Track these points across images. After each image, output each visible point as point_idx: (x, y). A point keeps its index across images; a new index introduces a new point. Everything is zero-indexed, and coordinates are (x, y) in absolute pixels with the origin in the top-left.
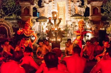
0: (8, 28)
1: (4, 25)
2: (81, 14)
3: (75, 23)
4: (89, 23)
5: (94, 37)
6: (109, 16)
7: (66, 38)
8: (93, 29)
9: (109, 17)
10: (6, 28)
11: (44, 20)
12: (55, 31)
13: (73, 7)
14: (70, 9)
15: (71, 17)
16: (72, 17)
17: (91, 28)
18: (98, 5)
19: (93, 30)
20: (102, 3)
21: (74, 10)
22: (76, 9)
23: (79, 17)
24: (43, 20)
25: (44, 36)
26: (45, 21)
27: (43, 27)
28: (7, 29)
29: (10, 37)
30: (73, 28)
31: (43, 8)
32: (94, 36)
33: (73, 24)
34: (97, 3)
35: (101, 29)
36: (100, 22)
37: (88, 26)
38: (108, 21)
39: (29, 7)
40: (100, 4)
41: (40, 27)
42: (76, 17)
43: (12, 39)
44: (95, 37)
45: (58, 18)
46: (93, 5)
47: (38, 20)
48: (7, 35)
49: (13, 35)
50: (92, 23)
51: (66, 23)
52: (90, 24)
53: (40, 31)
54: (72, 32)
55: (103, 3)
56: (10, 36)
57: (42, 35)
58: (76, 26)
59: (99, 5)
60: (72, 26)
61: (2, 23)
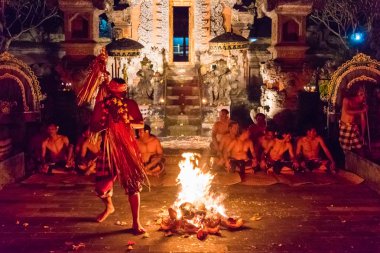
0: (26, 80)
1: (12, 72)
2: (241, 31)
4: (269, 67)
5: (283, 112)
6: (323, 39)
7: (196, 107)
8: (281, 87)
9: (324, 43)
10: (18, 81)
11: (131, 51)
13: (217, 10)
14: (208, 17)
15: (212, 41)
16: (215, 44)
17: (277, 83)
18: (299, 13)
19: (281, 89)
20: (310, 7)
21: (220, 18)
22: (226, 17)
23: (236, 44)
24: (127, 52)
26: (133, 55)
27: (127, 72)
28: (21, 84)
29: (31, 108)
30: (220, 77)
31: (125, 11)
32: (284, 107)
33: (218, 65)
34: (296, 6)
35: (305, 88)
36: (302, 64)
37: (267, 77)
39: (89, 15)
40: (303, 10)
41: (116, 70)
42: (227, 45)
43: (37, 115)
46: (283, 13)
47: (114, 51)
48: (23, 102)
49: (42, 102)
50: (279, 68)
51: (196, 60)
52: (273, 71)
54: (216, 90)
55: (313, 8)
56: (30, 104)
59: (303, 13)
60: (217, 72)
61: (8, 67)
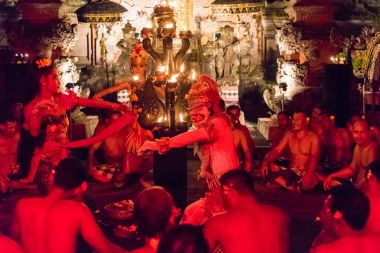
3: (232, 29)
4: (286, 33)
5: (305, 91)
8: (303, 59)
9: (362, 6)
12: (170, 85)
16: (220, 6)
17: (297, 53)
19: (302, 62)
23: (246, 5)
24: (104, 17)
25: (110, 79)
26: (113, 20)
27: (106, 43)
30: (225, 49)
32: (306, 85)
35: (332, 59)
36: (330, 29)
37: (284, 46)
38: (356, 22)
41: (92, 42)
42: (234, 7)
44: (308, 90)
45: (177, 33)
47: (87, 16)
50: (300, 35)
52: (291, 38)
53: (93, 58)
54: (220, 66)
57: (100, 74)
58: (235, 41)
60: (221, 42)
